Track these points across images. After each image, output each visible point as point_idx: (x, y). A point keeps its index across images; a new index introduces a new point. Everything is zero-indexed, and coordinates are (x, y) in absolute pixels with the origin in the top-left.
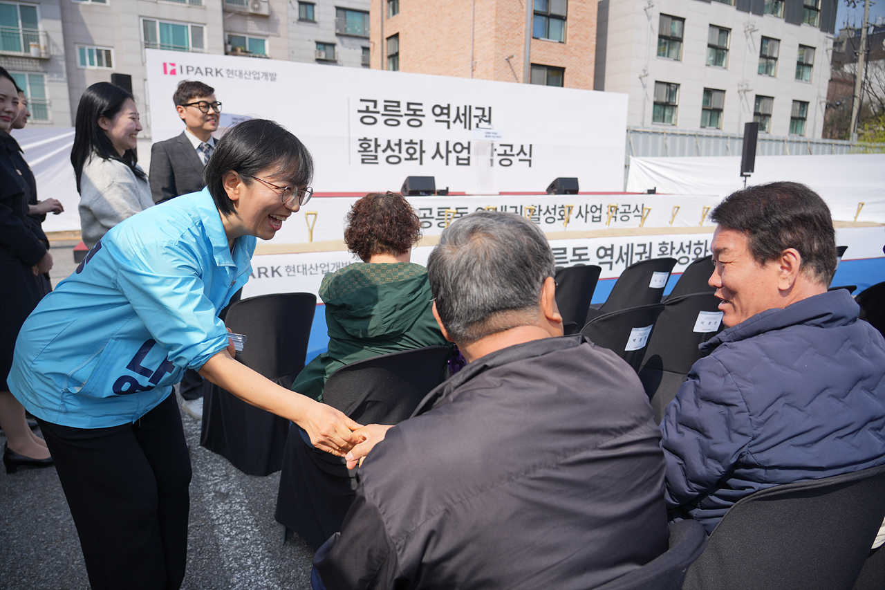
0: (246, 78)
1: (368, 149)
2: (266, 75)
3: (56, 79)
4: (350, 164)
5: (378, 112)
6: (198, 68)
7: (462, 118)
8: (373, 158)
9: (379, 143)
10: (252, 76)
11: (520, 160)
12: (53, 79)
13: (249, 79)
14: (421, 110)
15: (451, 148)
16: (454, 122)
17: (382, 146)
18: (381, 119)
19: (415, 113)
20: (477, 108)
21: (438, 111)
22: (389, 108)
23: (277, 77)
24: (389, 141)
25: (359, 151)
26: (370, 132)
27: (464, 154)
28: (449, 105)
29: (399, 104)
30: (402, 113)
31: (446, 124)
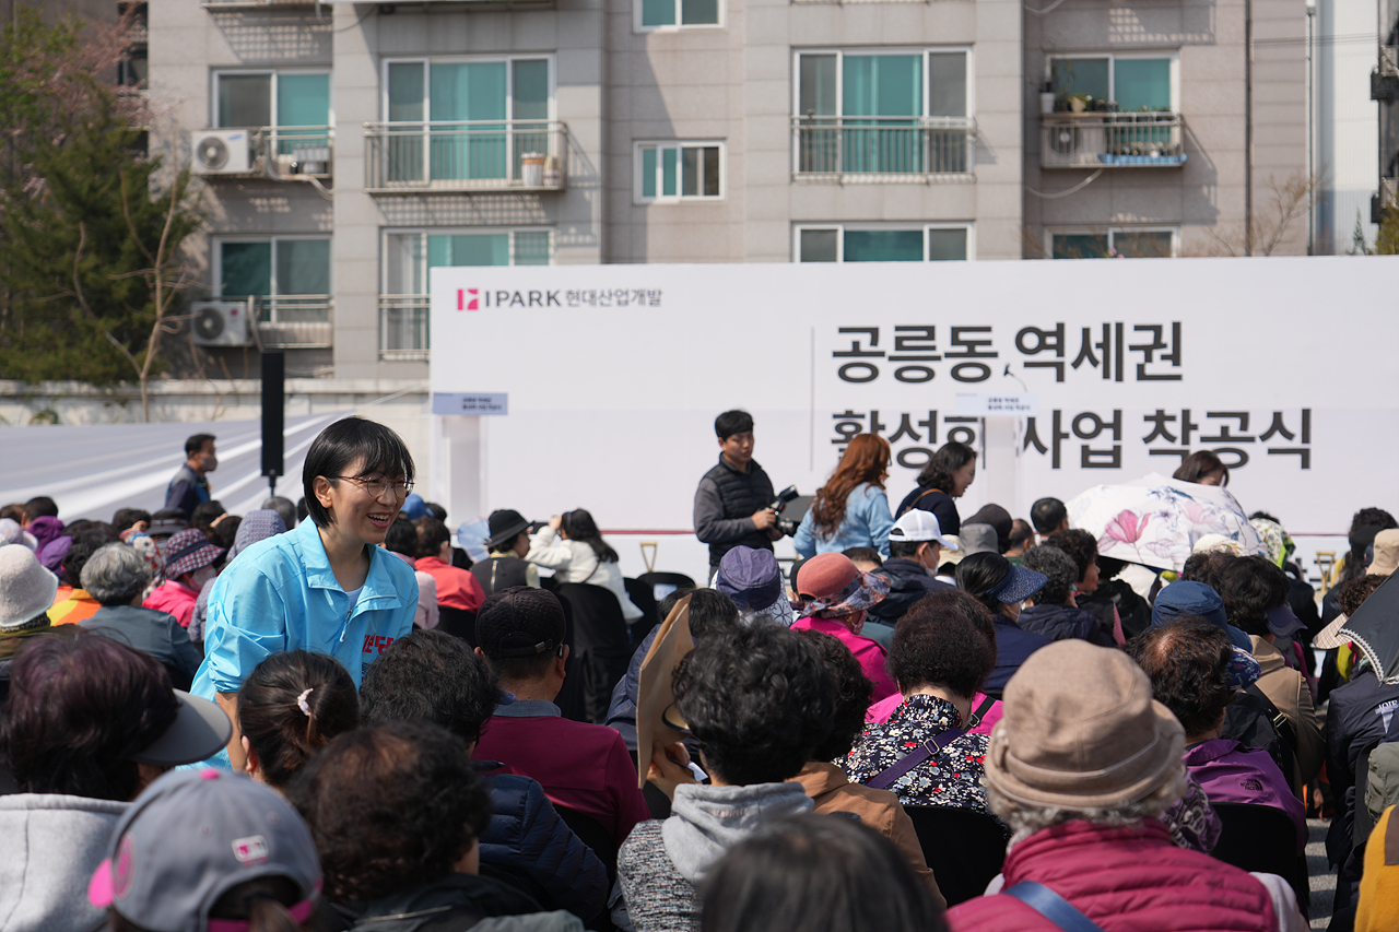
0: (602, 304)
2: (642, 296)
3: (573, 240)
4: (811, 469)
5: (881, 354)
6: (517, 294)
7: (1098, 354)
9: (881, 421)
10: (614, 299)
11: (1272, 451)
12: (565, 239)
13: (609, 305)
14: (988, 343)
15: (1066, 427)
16: (1076, 364)
17: (887, 427)
18: (887, 368)
19: (971, 351)
20: (1138, 328)
21: (1031, 341)
22: (906, 343)
23: (663, 298)
24: (905, 418)
25: (834, 442)
26: (861, 399)
27: (1105, 441)
28: (1061, 327)
29: (931, 331)
30: (939, 352)
31: (1053, 371)
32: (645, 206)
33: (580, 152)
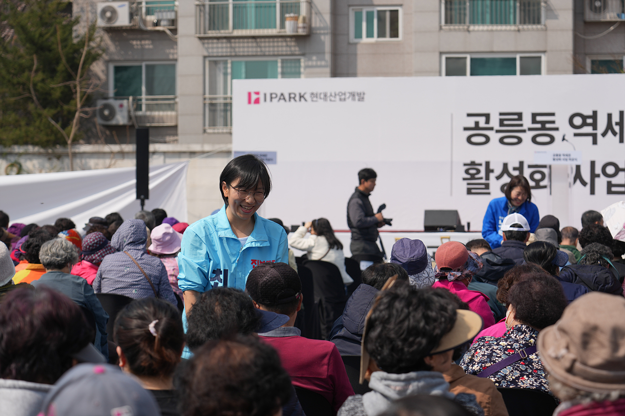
0: (331, 100)
1: (477, 176)
2: (354, 95)
3: (314, 63)
4: (451, 194)
5: (491, 129)
6: (282, 94)
7: (617, 129)
8: (483, 186)
9: (491, 167)
10: (338, 97)
12: (310, 63)
13: (334, 101)
14: (553, 122)
15: (598, 170)
16: (604, 135)
17: (495, 171)
18: (494, 137)
19: (543, 127)
21: (578, 121)
22: (506, 122)
23: (366, 97)
24: (505, 166)
25: (464, 179)
26: (479, 155)
27: (621, 178)
28: (595, 113)
29: (520, 116)
30: (525, 127)
31: (590, 139)
32: (356, 44)
33: (318, 13)
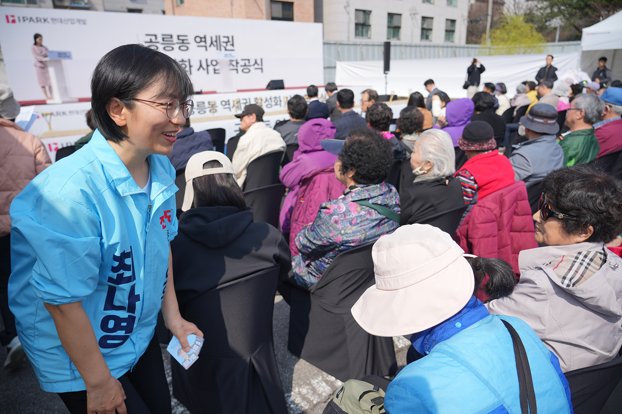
5: (159, 42)
6: (31, 18)
7: (215, 43)
11: (256, 69)
14: (187, 40)
15: (209, 63)
16: (210, 46)
18: (161, 46)
19: (183, 42)
20: (224, 37)
21: (198, 40)
22: (166, 39)
23: (87, 22)
28: (205, 36)
29: (171, 36)
30: (175, 42)
31: (204, 48)
